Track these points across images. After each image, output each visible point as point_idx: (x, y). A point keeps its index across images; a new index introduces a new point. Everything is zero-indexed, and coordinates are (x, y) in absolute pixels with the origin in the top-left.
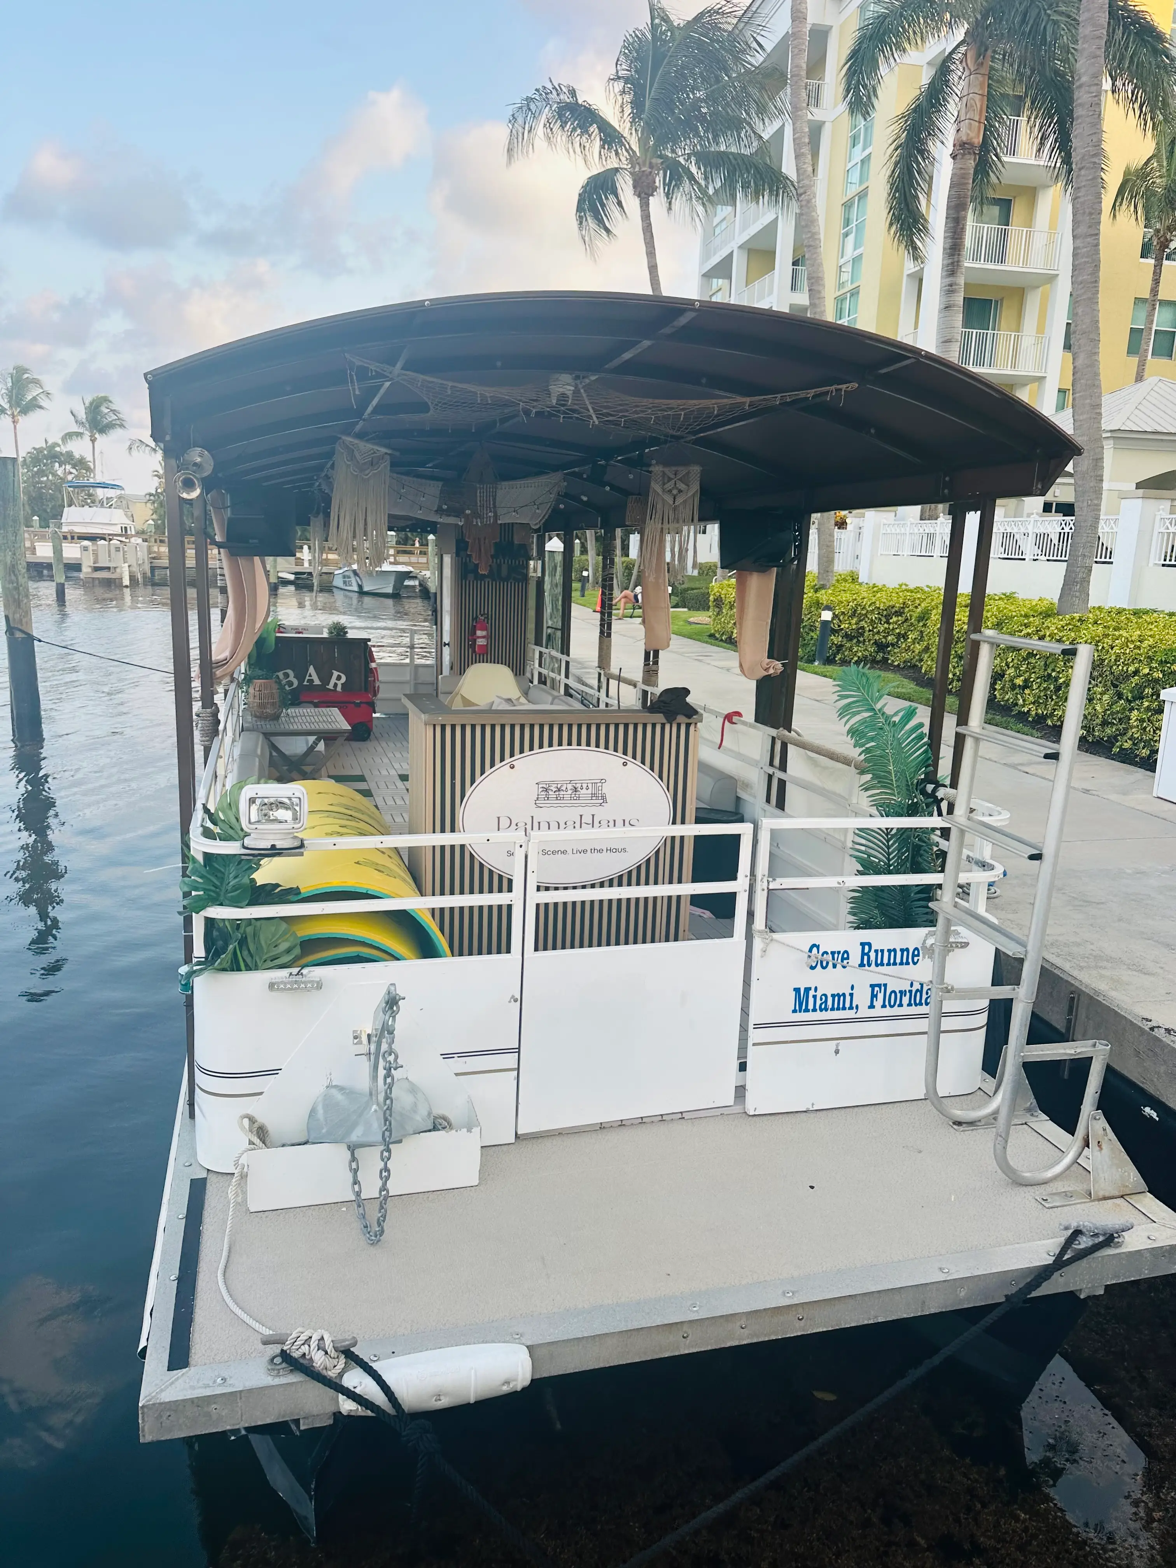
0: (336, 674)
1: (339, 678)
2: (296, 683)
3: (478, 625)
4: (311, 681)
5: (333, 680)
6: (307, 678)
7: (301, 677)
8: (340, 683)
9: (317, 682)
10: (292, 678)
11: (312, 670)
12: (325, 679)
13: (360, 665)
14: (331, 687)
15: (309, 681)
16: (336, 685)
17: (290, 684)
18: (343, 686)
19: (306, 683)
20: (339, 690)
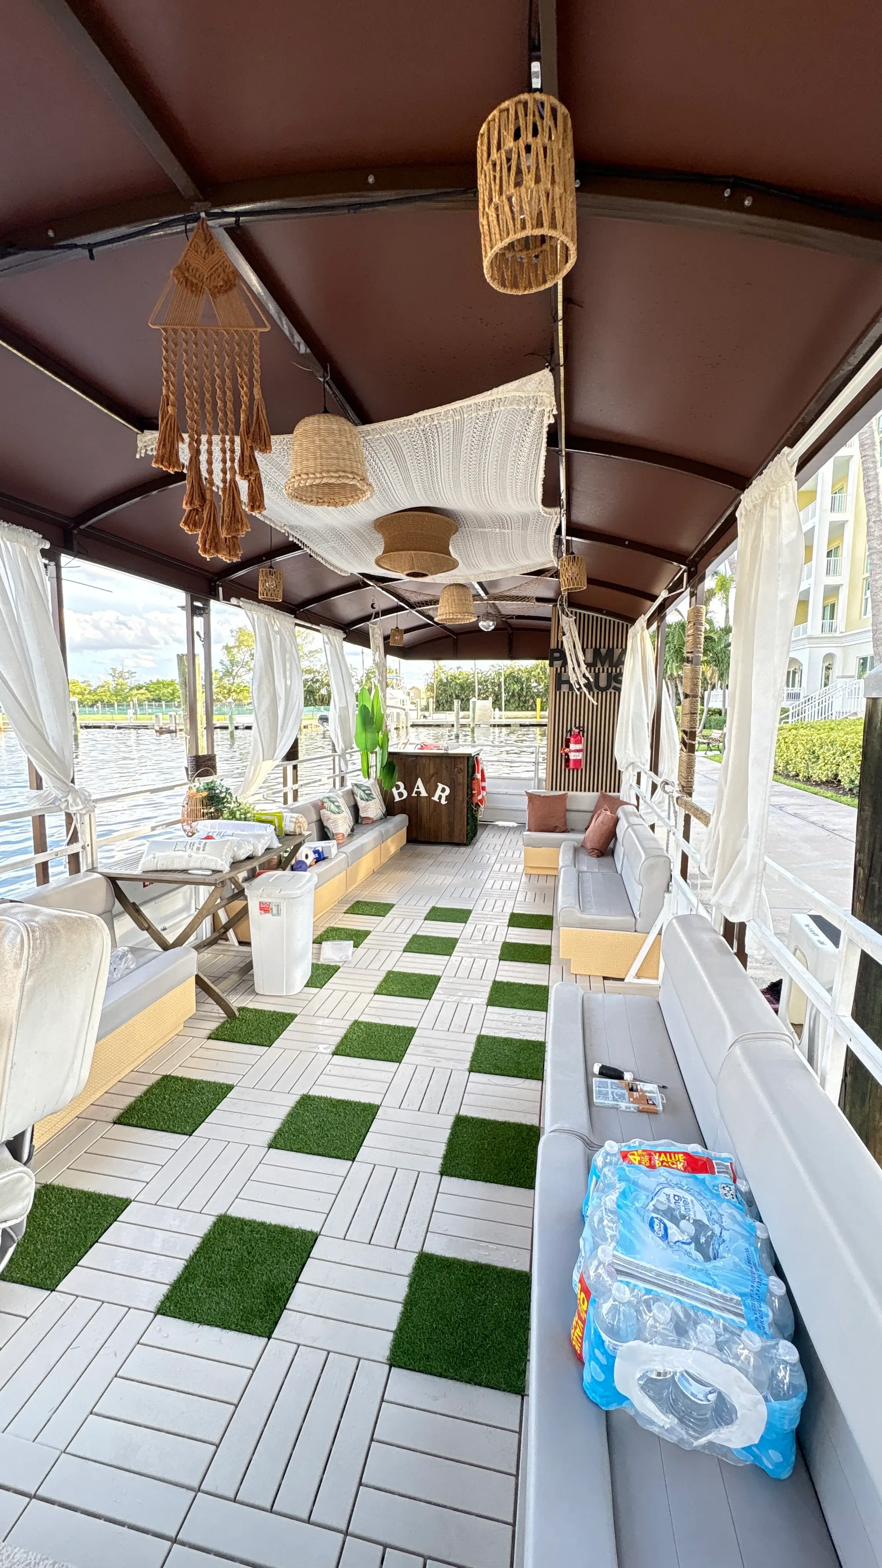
0: (440, 786)
1: (443, 790)
2: (405, 795)
3: (572, 739)
4: (418, 793)
5: (438, 792)
6: (416, 790)
7: (409, 788)
8: (444, 795)
9: (424, 794)
10: (402, 790)
11: (419, 782)
12: (431, 791)
13: (463, 778)
14: (435, 798)
15: (417, 792)
16: (440, 797)
17: (401, 795)
18: (447, 798)
19: (414, 795)
20: (443, 802)
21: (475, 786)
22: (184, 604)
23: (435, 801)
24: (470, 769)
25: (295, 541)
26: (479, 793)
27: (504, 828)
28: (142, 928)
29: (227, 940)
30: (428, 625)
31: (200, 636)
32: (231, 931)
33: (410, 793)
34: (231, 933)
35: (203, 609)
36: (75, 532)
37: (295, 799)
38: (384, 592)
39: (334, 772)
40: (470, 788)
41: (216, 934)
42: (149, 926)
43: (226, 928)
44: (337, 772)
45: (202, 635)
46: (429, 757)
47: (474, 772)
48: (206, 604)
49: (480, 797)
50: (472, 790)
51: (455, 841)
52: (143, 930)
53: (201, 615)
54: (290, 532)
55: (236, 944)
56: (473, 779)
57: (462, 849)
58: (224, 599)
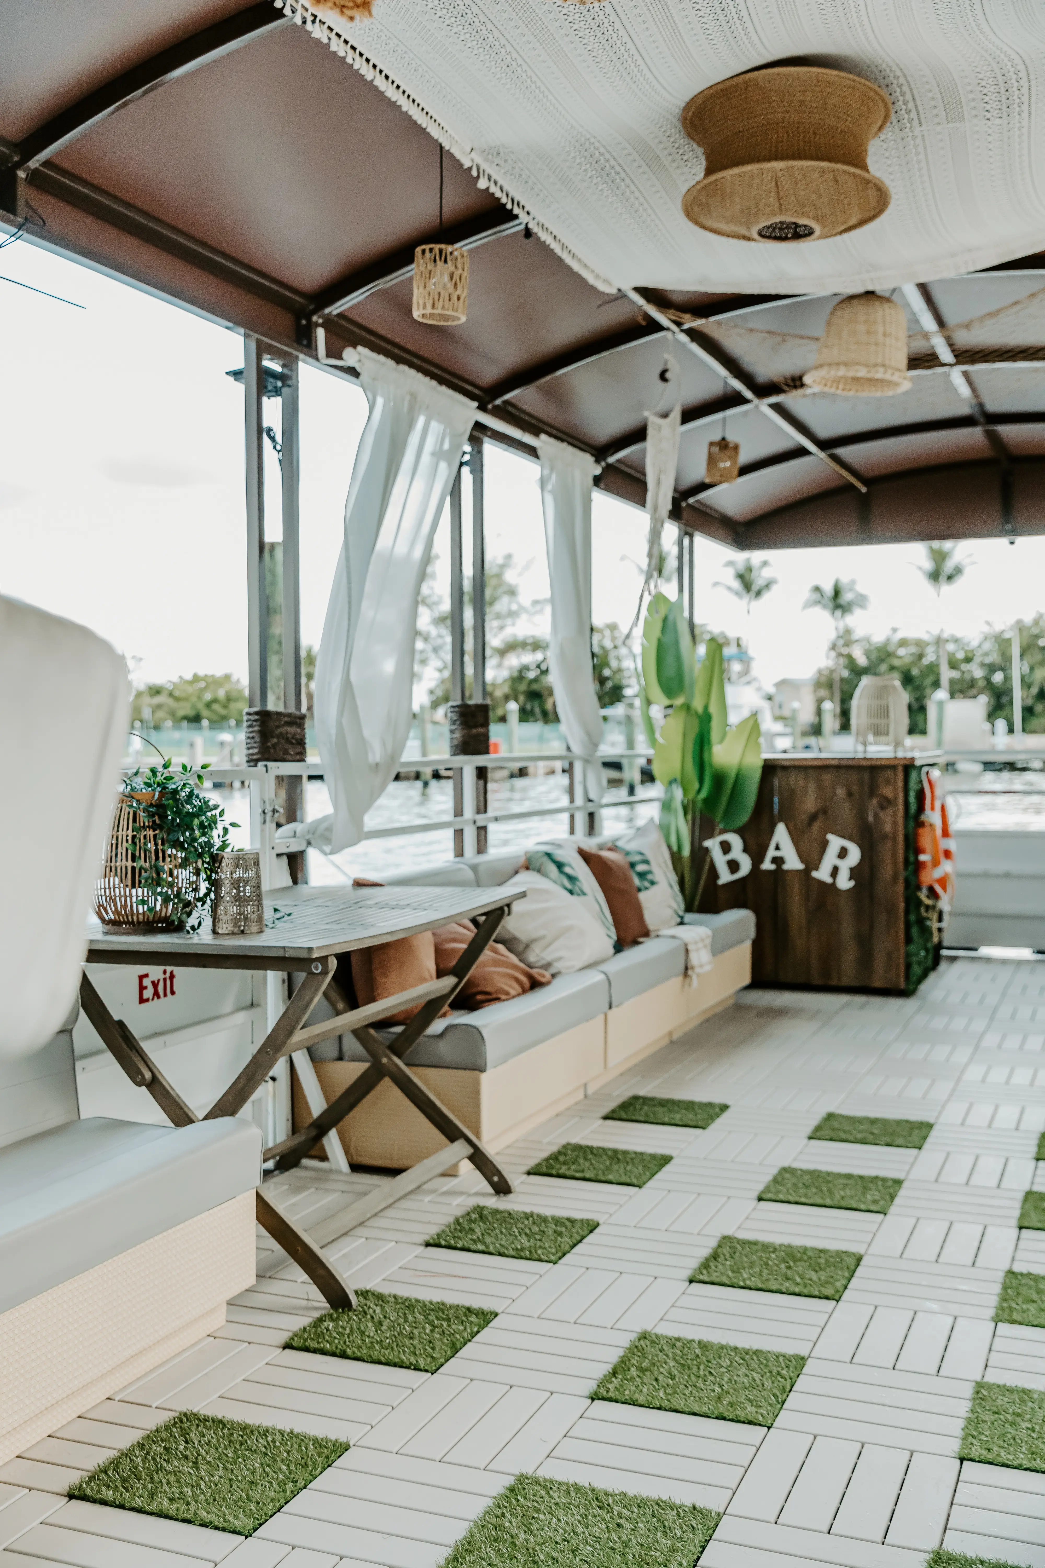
0: (835, 842)
1: (843, 853)
2: (746, 866)
4: (778, 861)
5: (830, 859)
6: (771, 853)
7: (756, 846)
8: (846, 866)
9: (793, 863)
10: (738, 854)
11: (781, 833)
12: (812, 861)
13: (895, 824)
14: (823, 874)
15: (775, 860)
16: (835, 871)
17: (733, 866)
18: (854, 873)
19: (767, 865)
20: (844, 882)
21: (925, 840)
22: (240, 365)
23: (821, 883)
24: (912, 799)
25: (493, 189)
26: (936, 863)
27: (1004, 962)
28: (139, 1082)
29: (324, 1158)
30: (801, 452)
31: (273, 439)
32: (333, 1134)
33: (757, 857)
34: (332, 1141)
35: (282, 377)
36: (21, 174)
37: (481, 848)
38: (695, 348)
39: (572, 801)
40: (913, 847)
41: (300, 1139)
42: (154, 1077)
43: (321, 1127)
44: (579, 801)
45: (279, 438)
46: (806, 768)
47: (921, 808)
48: (290, 363)
49: (937, 873)
50: (918, 851)
51: (877, 984)
52: (139, 1084)
53: (277, 392)
54: (484, 166)
55: (344, 1166)
56: (920, 824)
57: (894, 1004)
58: (329, 355)
